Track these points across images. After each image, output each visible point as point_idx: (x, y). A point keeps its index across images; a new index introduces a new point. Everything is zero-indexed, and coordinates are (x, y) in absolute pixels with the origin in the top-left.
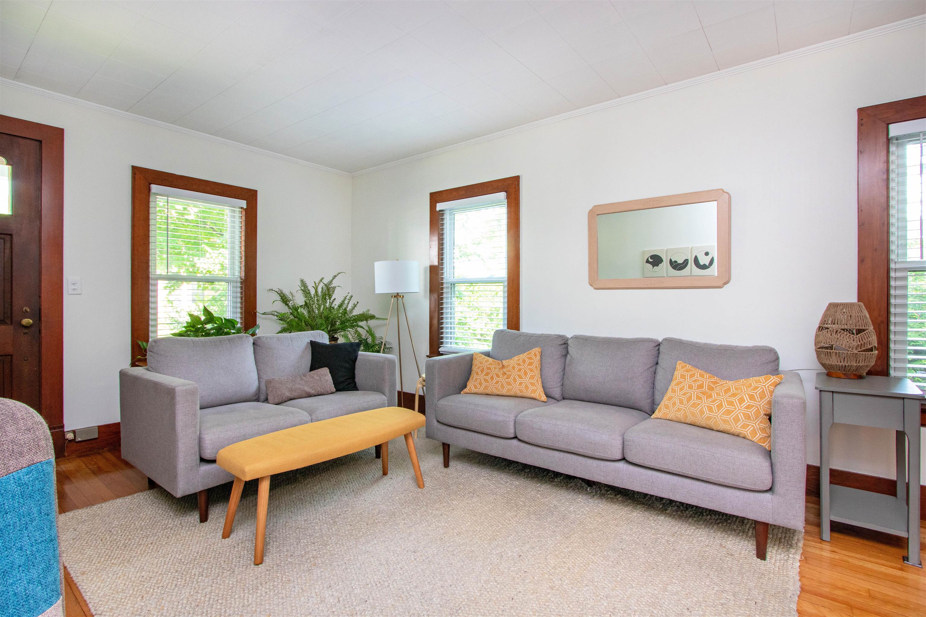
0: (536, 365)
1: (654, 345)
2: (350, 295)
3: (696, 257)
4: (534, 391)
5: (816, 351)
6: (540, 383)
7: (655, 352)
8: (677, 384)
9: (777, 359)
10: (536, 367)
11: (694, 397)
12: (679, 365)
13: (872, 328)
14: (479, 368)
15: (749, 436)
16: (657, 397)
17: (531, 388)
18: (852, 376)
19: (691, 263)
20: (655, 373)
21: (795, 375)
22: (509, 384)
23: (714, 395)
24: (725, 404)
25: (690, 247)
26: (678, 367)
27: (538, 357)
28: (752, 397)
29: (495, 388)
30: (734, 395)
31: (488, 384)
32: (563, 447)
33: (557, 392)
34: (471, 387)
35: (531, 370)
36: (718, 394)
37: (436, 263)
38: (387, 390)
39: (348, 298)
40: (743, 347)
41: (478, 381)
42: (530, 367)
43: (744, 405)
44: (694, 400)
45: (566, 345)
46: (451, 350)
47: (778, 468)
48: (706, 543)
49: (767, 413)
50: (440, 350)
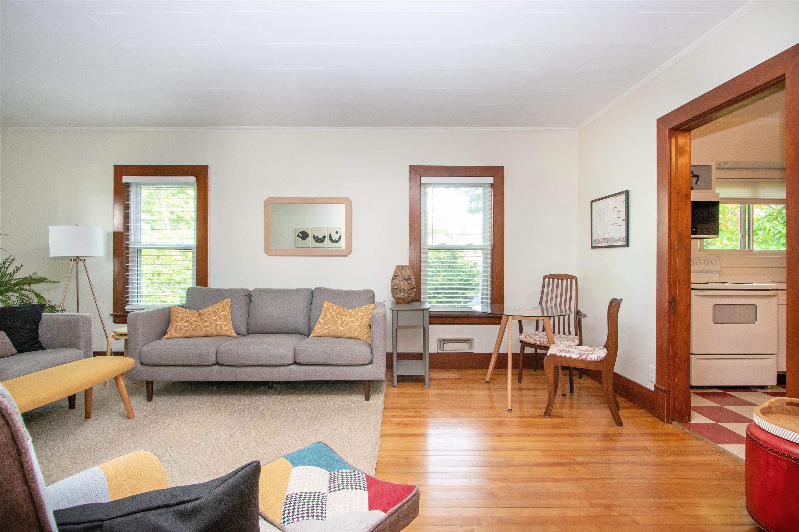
0: (228, 312)
1: (310, 292)
2: (11, 258)
3: (330, 235)
4: (227, 330)
5: (391, 290)
6: (231, 324)
7: (310, 297)
8: (324, 314)
9: (374, 296)
10: (228, 313)
11: (334, 321)
12: (325, 303)
13: (413, 277)
14: (178, 317)
15: (361, 338)
16: (312, 325)
17: (224, 328)
18: (406, 303)
19: (327, 239)
20: (310, 310)
21: (382, 304)
22: (206, 327)
23: (344, 318)
24: (350, 322)
25: (327, 227)
26: (324, 304)
27: (229, 305)
28: (362, 317)
29: (194, 331)
30: (354, 317)
31: (187, 329)
32: (255, 362)
33: (243, 330)
34: (171, 332)
35: (224, 315)
36: (346, 317)
37: (121, 229)
38: (82, 345)
39: (9, 260)
40: (358, 291)
41: (179, 327)
42: (223, 313)
43: (359, 321)
44: (334, 322)
45: (249, 296)
46: (138, 307)
47: (374, 350)
48: (341, 401)
49: (370, 324)
50: (126, 308)
